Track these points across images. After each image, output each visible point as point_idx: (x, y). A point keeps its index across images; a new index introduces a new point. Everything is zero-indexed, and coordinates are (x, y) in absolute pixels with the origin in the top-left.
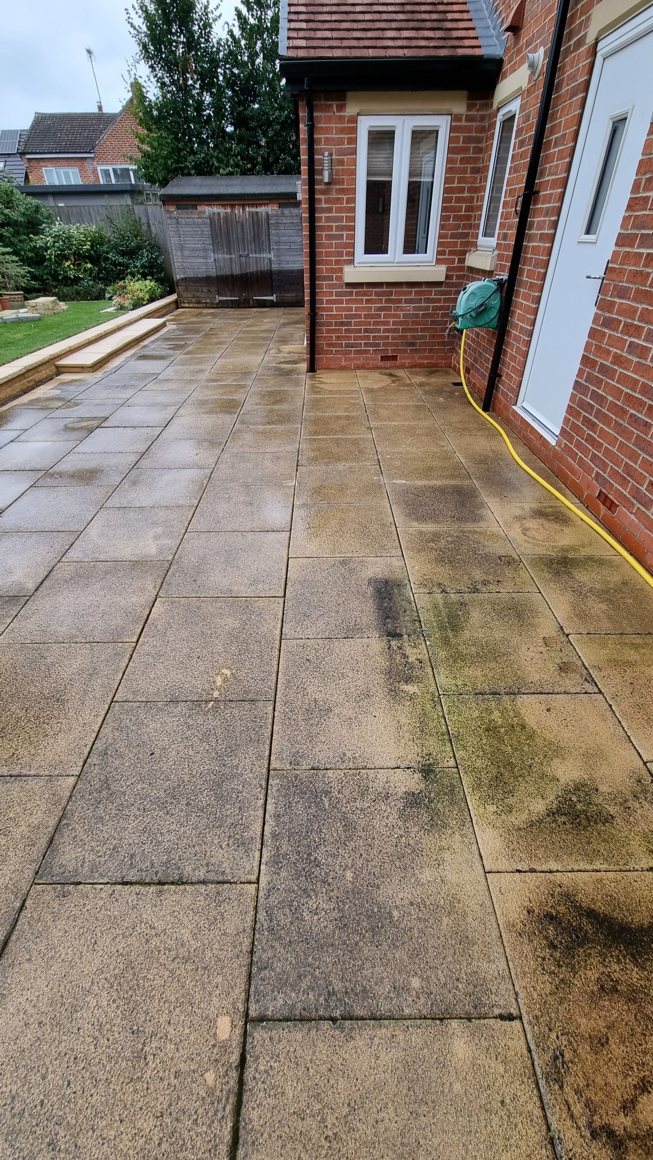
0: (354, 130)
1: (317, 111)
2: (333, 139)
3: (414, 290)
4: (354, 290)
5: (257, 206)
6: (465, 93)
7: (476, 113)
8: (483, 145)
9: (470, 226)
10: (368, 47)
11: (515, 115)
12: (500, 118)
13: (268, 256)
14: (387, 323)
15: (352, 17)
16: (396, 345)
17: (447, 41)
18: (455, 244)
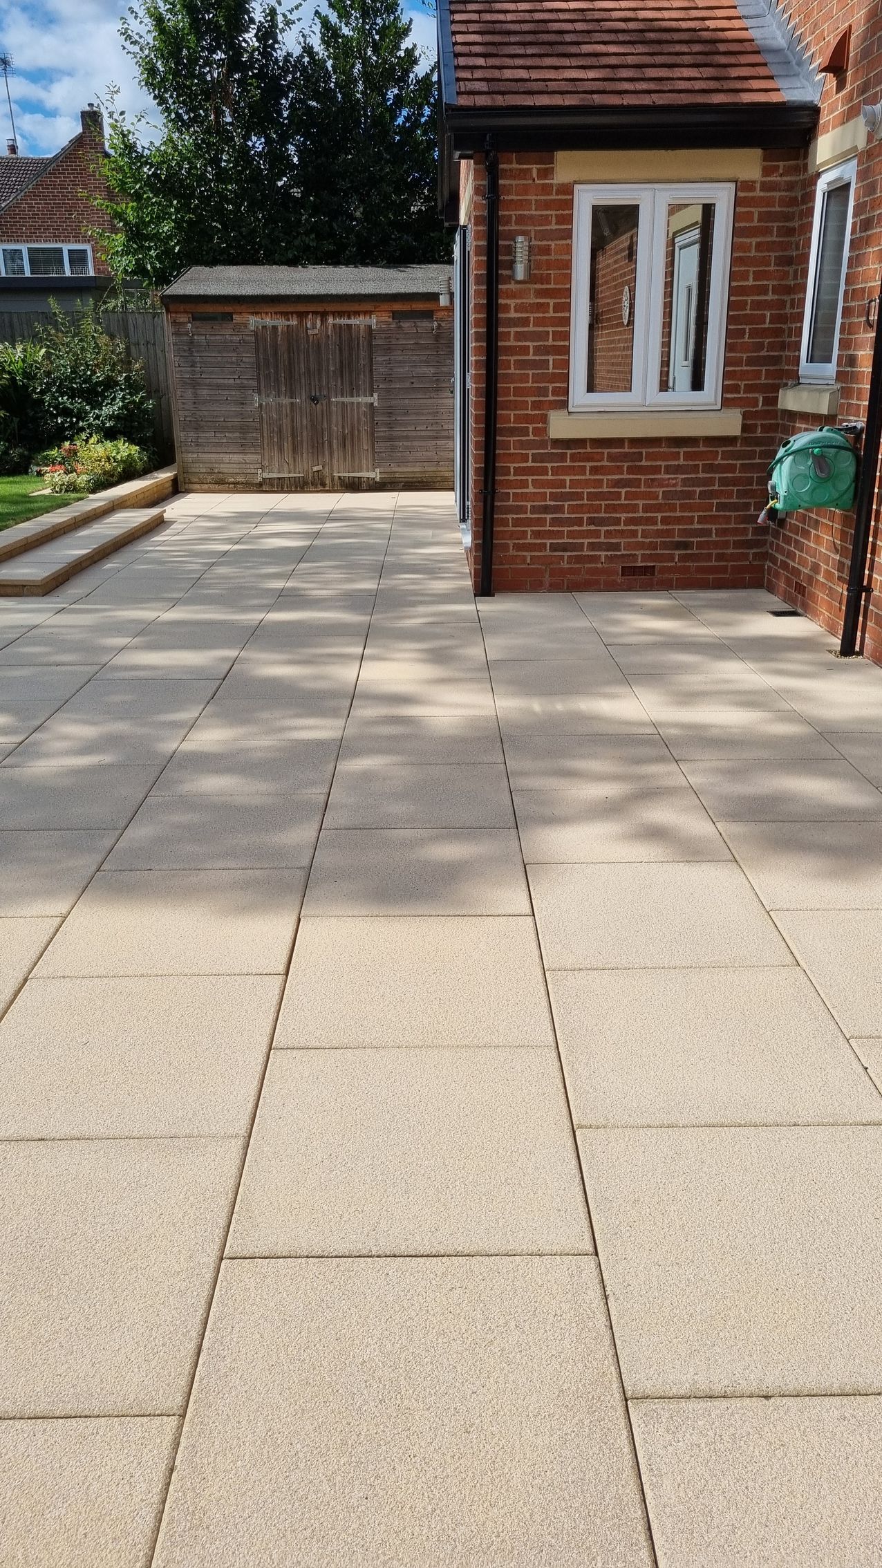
0: (569, 204)
1: (502, 178)
2: (532, 217)
3: (682, 450)
4: (569, 452)
5: (349, 315)
6: (757, 153)
7: (779, 178)
8: (796, 224)
9: (783, 346)
10: (592, 92)
11: (848, 185)
12: (822, 186)
13: (368, 400)
14: (634, 508)
15: (561, 49)
16: (653, 546)
17: (723, 82)
18: (757, 375)
